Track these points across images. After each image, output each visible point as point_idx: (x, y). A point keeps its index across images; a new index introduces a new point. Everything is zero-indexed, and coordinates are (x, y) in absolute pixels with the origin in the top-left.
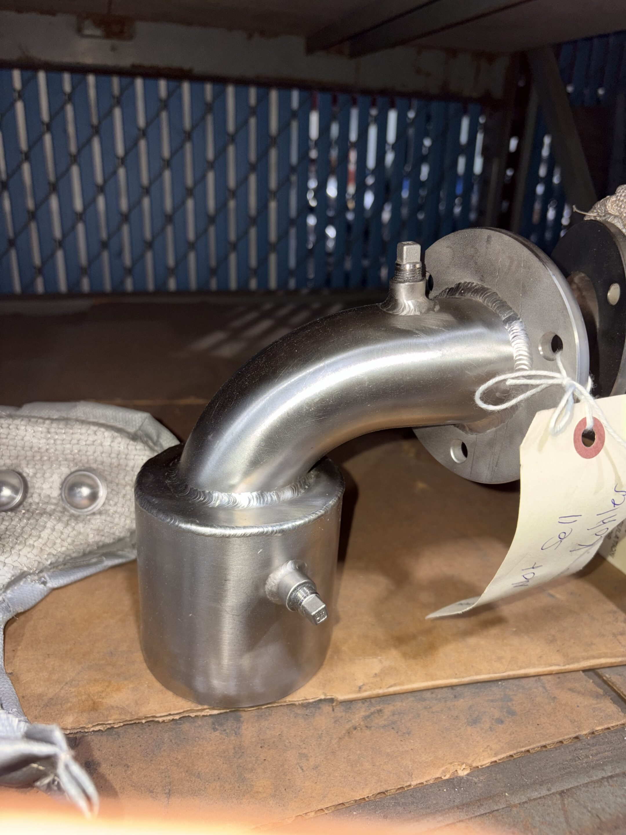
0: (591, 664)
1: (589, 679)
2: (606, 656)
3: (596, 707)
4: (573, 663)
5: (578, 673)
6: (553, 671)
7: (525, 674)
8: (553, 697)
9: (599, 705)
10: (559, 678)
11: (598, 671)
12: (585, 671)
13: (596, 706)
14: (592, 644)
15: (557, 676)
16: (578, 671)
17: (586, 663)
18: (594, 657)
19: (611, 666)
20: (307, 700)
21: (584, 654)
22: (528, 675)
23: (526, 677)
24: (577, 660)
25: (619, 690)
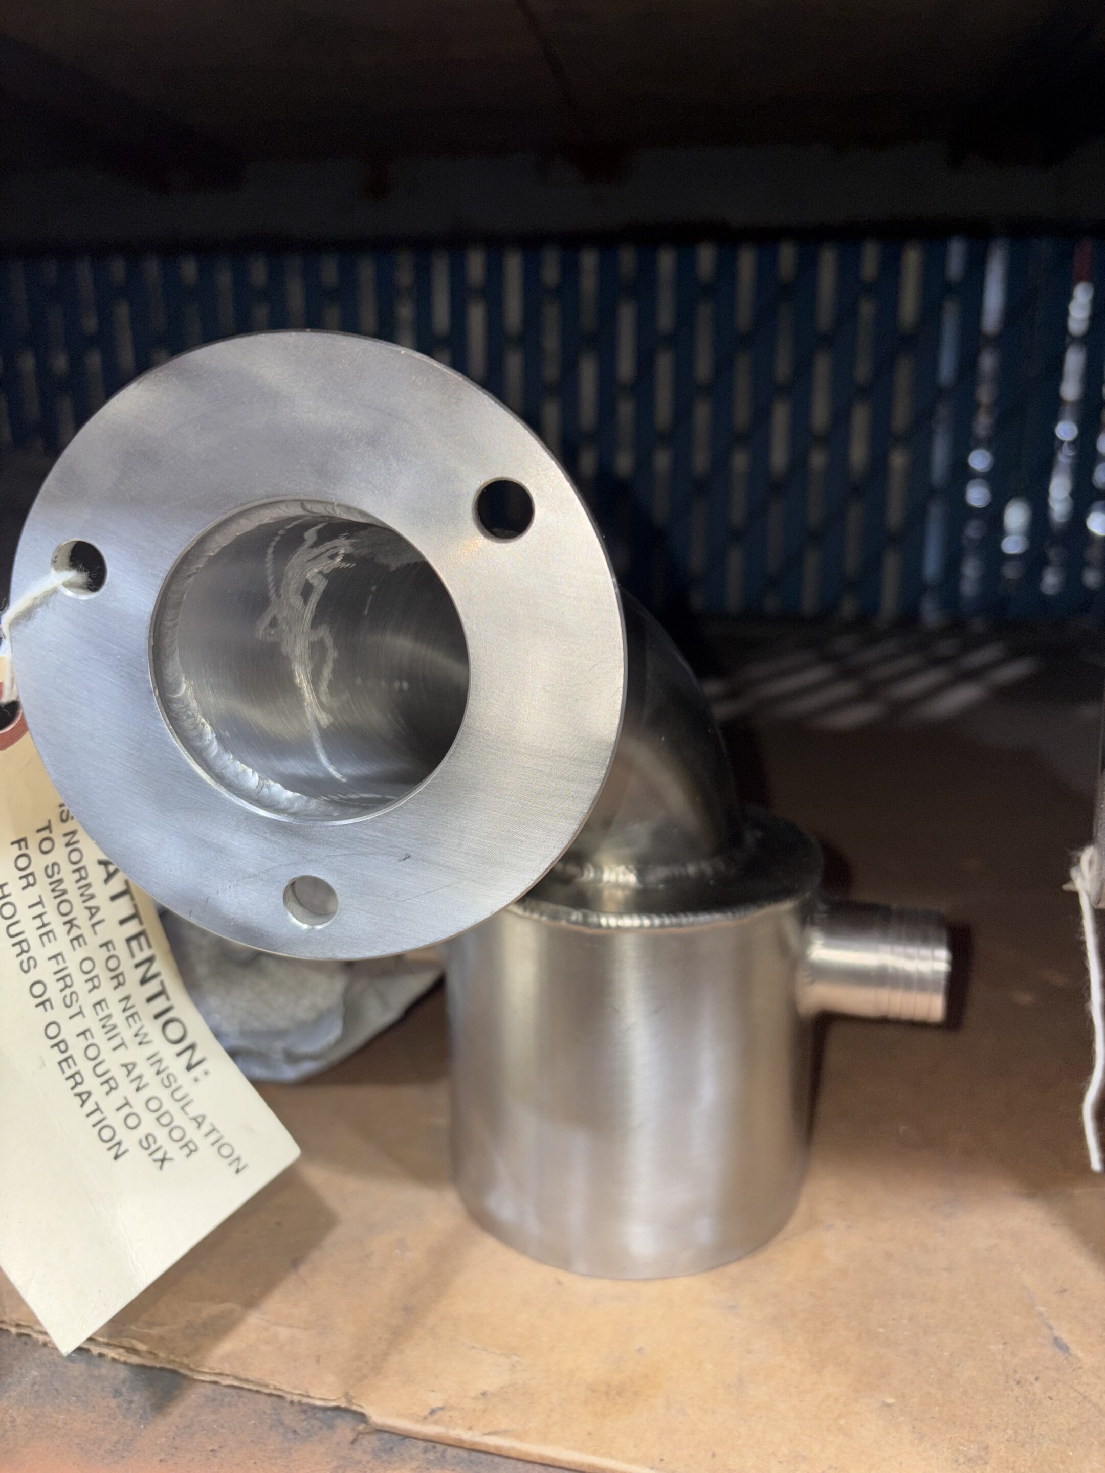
20: (309, 1397)
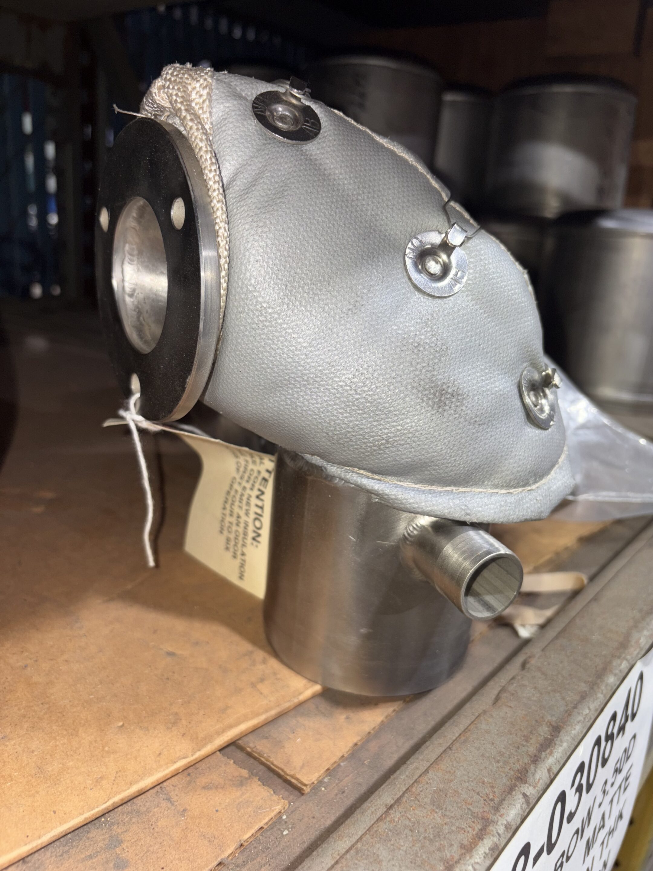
0: (230, 738)
1: (228, 761)
2: (246, 718)
3: (242, 802)
4: (204, 745)
5: (214, 757)
6: (178, 769)
7: (139, 791)
8: (182, 810)
9: (244, 797)
10: (189, 774)
11: (240, 742)
12: (222, 750)
13: (241, 800)
14: (227, 707)
15: (186, 772)
16: (214, 753)
17: (222, 739)
18: (231, 727)
19: (254, 730)
21: (219, 726)
22: (144, 791)
23: (142, 793)
24: (209, 739)
25: (267, 761)
